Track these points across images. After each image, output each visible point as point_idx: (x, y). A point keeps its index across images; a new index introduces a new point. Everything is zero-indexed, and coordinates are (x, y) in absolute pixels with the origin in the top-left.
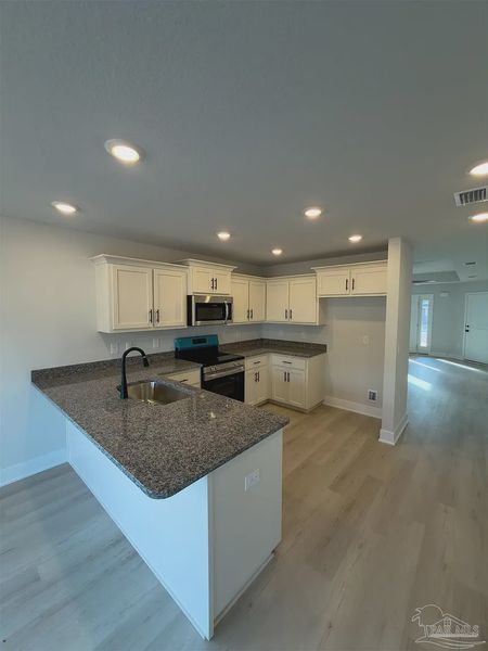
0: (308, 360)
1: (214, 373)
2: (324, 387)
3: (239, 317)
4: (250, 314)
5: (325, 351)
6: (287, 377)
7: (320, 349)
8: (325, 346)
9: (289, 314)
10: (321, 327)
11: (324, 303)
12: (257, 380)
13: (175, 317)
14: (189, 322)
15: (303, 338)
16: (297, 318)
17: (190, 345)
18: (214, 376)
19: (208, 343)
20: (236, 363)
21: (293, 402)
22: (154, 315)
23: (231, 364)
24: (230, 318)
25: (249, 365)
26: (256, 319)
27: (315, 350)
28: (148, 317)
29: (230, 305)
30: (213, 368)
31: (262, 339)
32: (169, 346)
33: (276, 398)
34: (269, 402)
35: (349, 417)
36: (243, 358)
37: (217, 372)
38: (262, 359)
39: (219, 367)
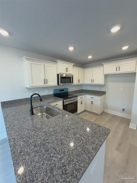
0: (100, 97)
1: (67, 102)
2: (105, 106)
3: (75, 82)
4: (79, 81)
5: (105, 94)
6: (92, 103)
7: (103, 93)
8: (105, 92)
9: (93, 81)
10: (104, 85)
11: (106, 76)
12: (81, 104)
13: (53, 82)
14: (58, 84)
15: (97, 89)
16: (95, 82)
17: (59, 92)
18: (67, 103)
19: (65, 91)
20: (75, 98)
21: (94, 111)
22: (46, 81)
23: (73, 99)
24: (72, 82)
25: (79, 99)
26: (81, 83)
27: (102, 93)
28: (43, 82)
29: (72, 78)
30: (67, 100)
31: (82, 90)
32: (51, 92)
33: (88, 110)
34: (85, 111)
35: (114, 117)
36: (77, 96)
37: (68, 101)
38: (83, 96)
39: (69, 100)
